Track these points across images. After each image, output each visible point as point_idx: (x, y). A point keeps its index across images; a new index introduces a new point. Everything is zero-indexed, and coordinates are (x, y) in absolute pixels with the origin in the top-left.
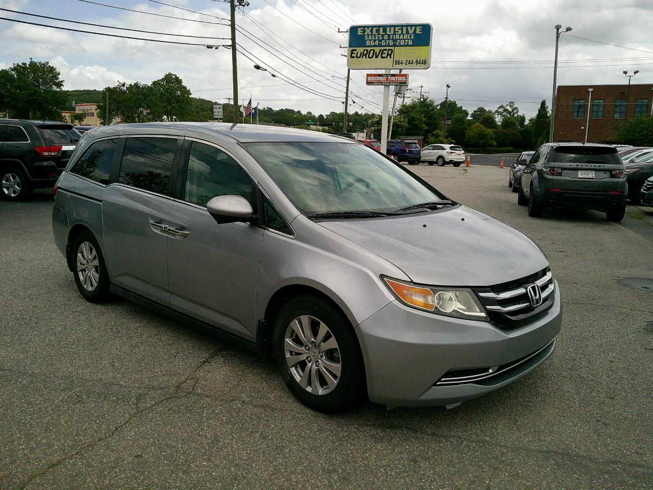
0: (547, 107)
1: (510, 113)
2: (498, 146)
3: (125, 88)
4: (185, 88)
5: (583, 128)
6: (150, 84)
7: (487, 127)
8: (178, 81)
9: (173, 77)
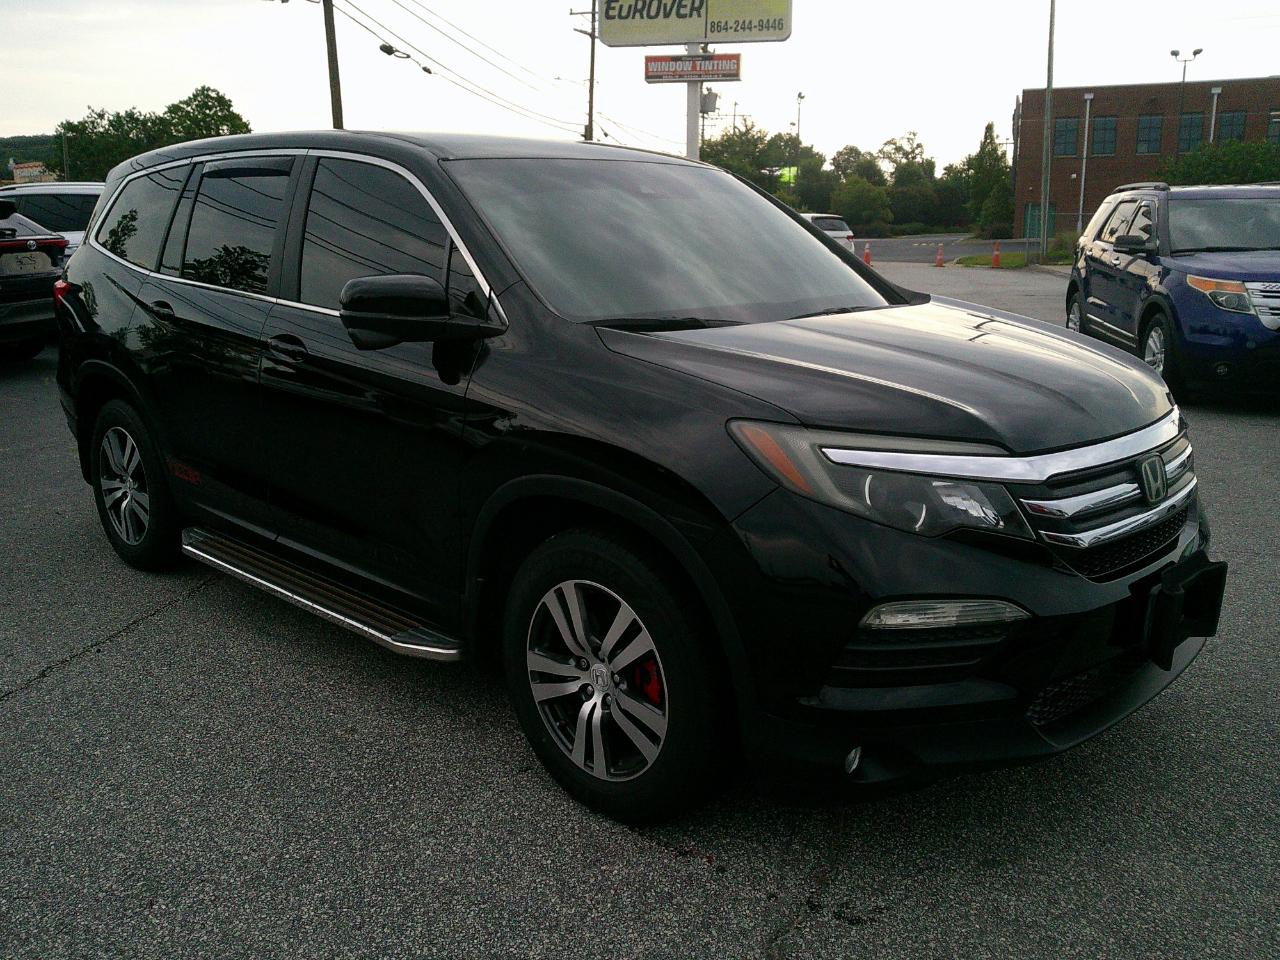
0: (997, 136)
1: (906, 154)
2: (896, 221)
3: (105, 122)
4: (237, 117)
5: (1074, 176)
6: (160, 111)
7: (875, 183)
8: (223, 102)
9: (213, 95)
